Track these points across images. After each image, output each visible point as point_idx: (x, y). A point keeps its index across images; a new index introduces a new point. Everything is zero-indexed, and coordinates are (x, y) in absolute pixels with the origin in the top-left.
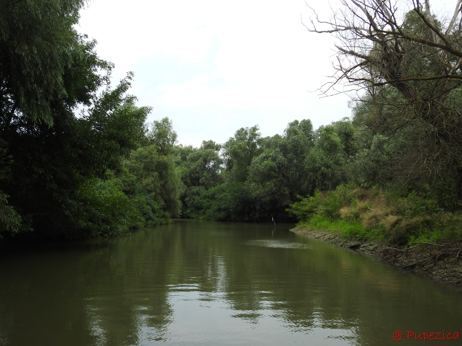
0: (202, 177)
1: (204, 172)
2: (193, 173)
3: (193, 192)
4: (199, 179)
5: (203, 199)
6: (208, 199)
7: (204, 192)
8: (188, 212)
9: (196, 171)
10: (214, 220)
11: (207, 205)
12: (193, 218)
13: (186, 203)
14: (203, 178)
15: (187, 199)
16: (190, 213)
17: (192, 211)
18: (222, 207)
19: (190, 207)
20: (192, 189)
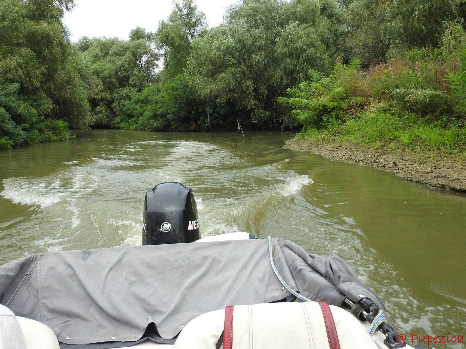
0: (132, 76)
1: (135, 69)
2: (121, 71)
3: (122, 95)
4: (129, 78)
5: (134, 104)
6: (142, 103)
7: (135, 95)
8: (116, 121)
9: (123, 68)
10: (149, 130)
11: (141, 111)
12: (123, 128)
13: (114, 110)
14: (134, 77)
15: (114, 104)
16: (120, 122)
17: (122, 120)
18: (159, 113)
19: (120, 115)
20: (120, 92)
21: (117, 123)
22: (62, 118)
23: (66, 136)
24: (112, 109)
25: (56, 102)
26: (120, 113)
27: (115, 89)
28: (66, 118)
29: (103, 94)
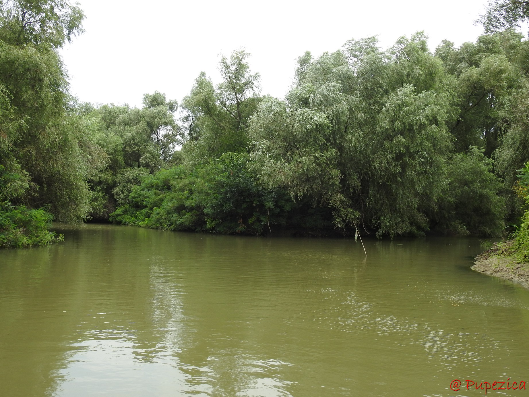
0: (144, 153)
1: (149, 145)
2: (129, 145)
3: (128, 178)
4: (140, 156)
5: (146, 189)
6: (157, 189)
7: (147, 178)
8: (117, 213)
9: (134, 141)
10: (169, 229)
11: (155, 200)
12: (126, 224)
13: (115, 197)
14: (147, 155)
15: (116, 190)
16: (122, 215)
17: (125, 212)
18: (187, 204)
19: (123, 204)
20: (126, 173)
21: (119, 215)
22: (43, 206)
23: (46, 237)
24: (112, 196)
25: (37, 179)
26: (123, 202)
27: (120, 168)
28: (49, 205)
29: (103, 175)
